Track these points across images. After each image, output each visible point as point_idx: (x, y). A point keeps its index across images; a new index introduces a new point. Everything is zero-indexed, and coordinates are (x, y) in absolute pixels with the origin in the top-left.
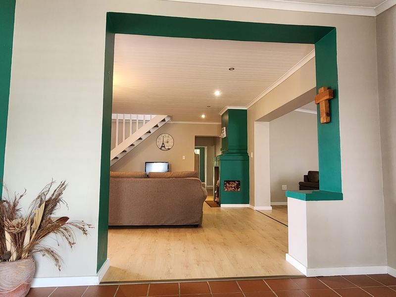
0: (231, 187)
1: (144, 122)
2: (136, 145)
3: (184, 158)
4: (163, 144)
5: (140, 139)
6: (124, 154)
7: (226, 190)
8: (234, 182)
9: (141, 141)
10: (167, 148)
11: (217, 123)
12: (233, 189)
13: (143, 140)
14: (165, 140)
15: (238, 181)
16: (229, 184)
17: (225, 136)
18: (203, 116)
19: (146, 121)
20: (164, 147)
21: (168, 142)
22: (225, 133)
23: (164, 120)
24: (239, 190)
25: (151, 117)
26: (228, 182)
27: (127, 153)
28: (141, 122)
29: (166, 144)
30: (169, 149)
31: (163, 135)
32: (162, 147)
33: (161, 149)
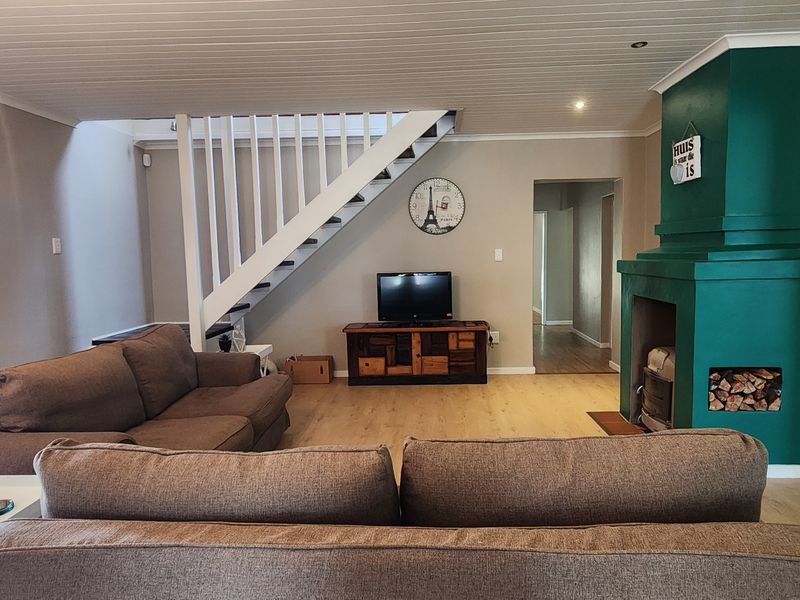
0: (742, 394)
1: (367, 142)
2: (344, 221)
3: (499, 255)
4: (431, 212)
5: (357, 199)
6: (311, 250)
7: (716, 406)
8: (753, 371)
9: (359, 207)
10: (443, 224)
11: (618, 134)
12: (750, 401)
13: (366, 203)
14: (438, 198)
15: (771, 370)
16: (732, 382)
17: (698, 174)
18: (580, 105)
19: (372, 138)
20: (434, 221)
21: (445, 207)
22: (697, 162)
23: (431, 132)
24: (775, 406)
25: (389, 122)
26: (729, 373)
27: (319, 245)
28: (355, 144)
29: (440, 214)
30: (450, 229)
31: (429, 183)
32: (428, 221)
33: (423, 229)
